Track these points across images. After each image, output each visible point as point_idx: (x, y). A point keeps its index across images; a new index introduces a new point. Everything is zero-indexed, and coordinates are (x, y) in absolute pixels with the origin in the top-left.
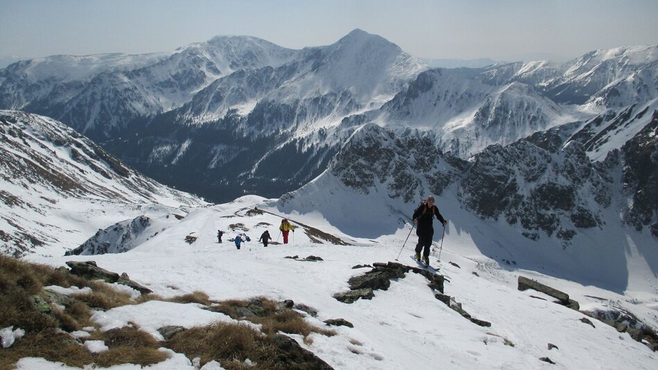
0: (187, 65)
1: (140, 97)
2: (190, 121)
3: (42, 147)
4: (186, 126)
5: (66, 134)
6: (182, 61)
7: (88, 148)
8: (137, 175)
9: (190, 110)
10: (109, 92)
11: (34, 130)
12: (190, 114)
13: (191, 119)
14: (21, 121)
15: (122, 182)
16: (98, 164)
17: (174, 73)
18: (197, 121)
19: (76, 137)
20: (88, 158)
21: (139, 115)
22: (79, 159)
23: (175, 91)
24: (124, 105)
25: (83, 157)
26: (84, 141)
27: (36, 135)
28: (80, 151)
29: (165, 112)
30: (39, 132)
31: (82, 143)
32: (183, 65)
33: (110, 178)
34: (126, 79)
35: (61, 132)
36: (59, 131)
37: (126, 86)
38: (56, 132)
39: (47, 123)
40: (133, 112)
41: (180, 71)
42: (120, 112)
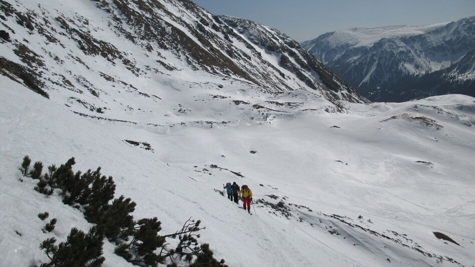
0: (462, 32)
1: (413, 59)
2: (454, 77)
3: (248, 47)
4: (448, 82)
5: (283, 43)
6: (457, 28)
7: (301, 57)
8: (349, 91)
9: (455, 69)
10: (386, 54)
11: (250, 35)
12: (455, 72)
13: (455, 76)
14: (241, 26)
15: (327, 94)
16: (307, 74)
17: (448, 39)
18: (460, 78)
19: (292, 47)
20: (298, 66)
21: (409, 73)
22: (287, 66)
23: (446, 54)
24: (397, 65)
25: (292, 64)
26: (299, 52)
27: (251, 40)
28: (292, 59)
29: (433, 71)
30: (255, 36)
31: (296, 52)
32: (457, 32)
33: (315, 88)
34: (403, 44)
35: (278, 40)
36: (276, 39)
37: (401, 49)
38: (273, 39)
39: (267, 31)
40: (404, 70)
41: (454, 38)
42: (393, 70)
